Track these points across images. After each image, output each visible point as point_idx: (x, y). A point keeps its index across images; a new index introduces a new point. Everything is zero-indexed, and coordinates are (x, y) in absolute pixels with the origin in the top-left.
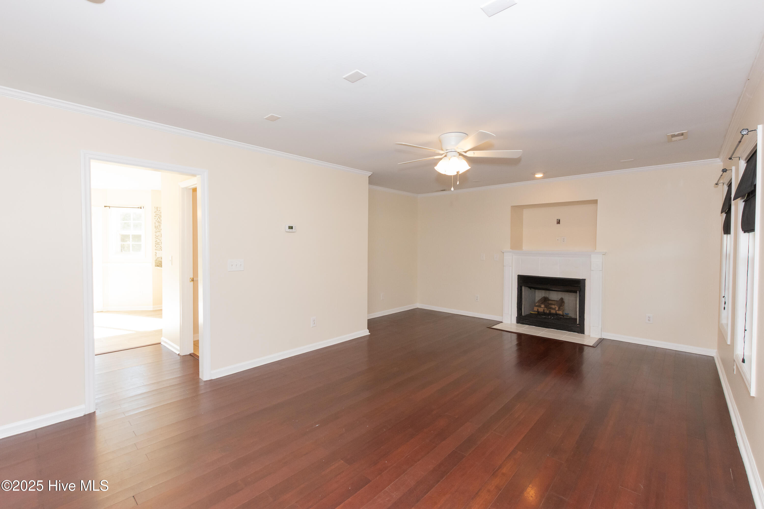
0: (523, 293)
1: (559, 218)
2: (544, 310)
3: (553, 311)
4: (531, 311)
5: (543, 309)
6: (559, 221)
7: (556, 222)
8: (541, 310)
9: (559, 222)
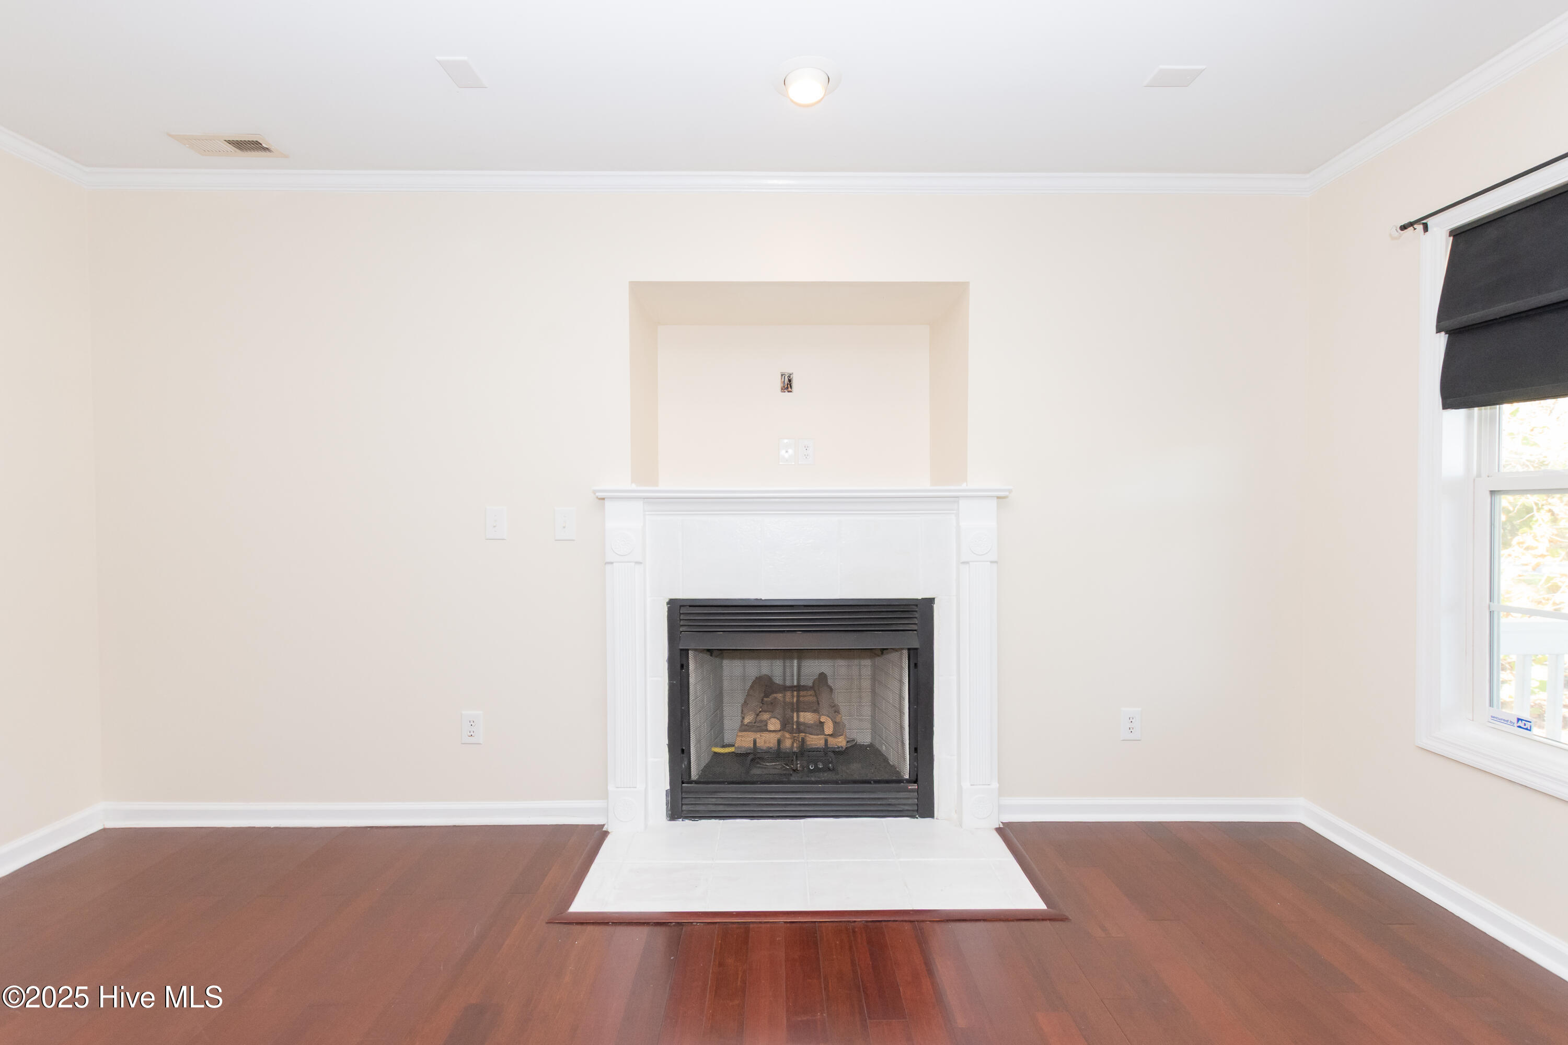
0: (692, 680)
1: (787, 370)
2: (779, 742)
3: (815, 741)
4: (716, 746)
5: (778, 735)
6: (790, 381)
7: (778, 384)
8: (766, 741)
9: (788, 385)
